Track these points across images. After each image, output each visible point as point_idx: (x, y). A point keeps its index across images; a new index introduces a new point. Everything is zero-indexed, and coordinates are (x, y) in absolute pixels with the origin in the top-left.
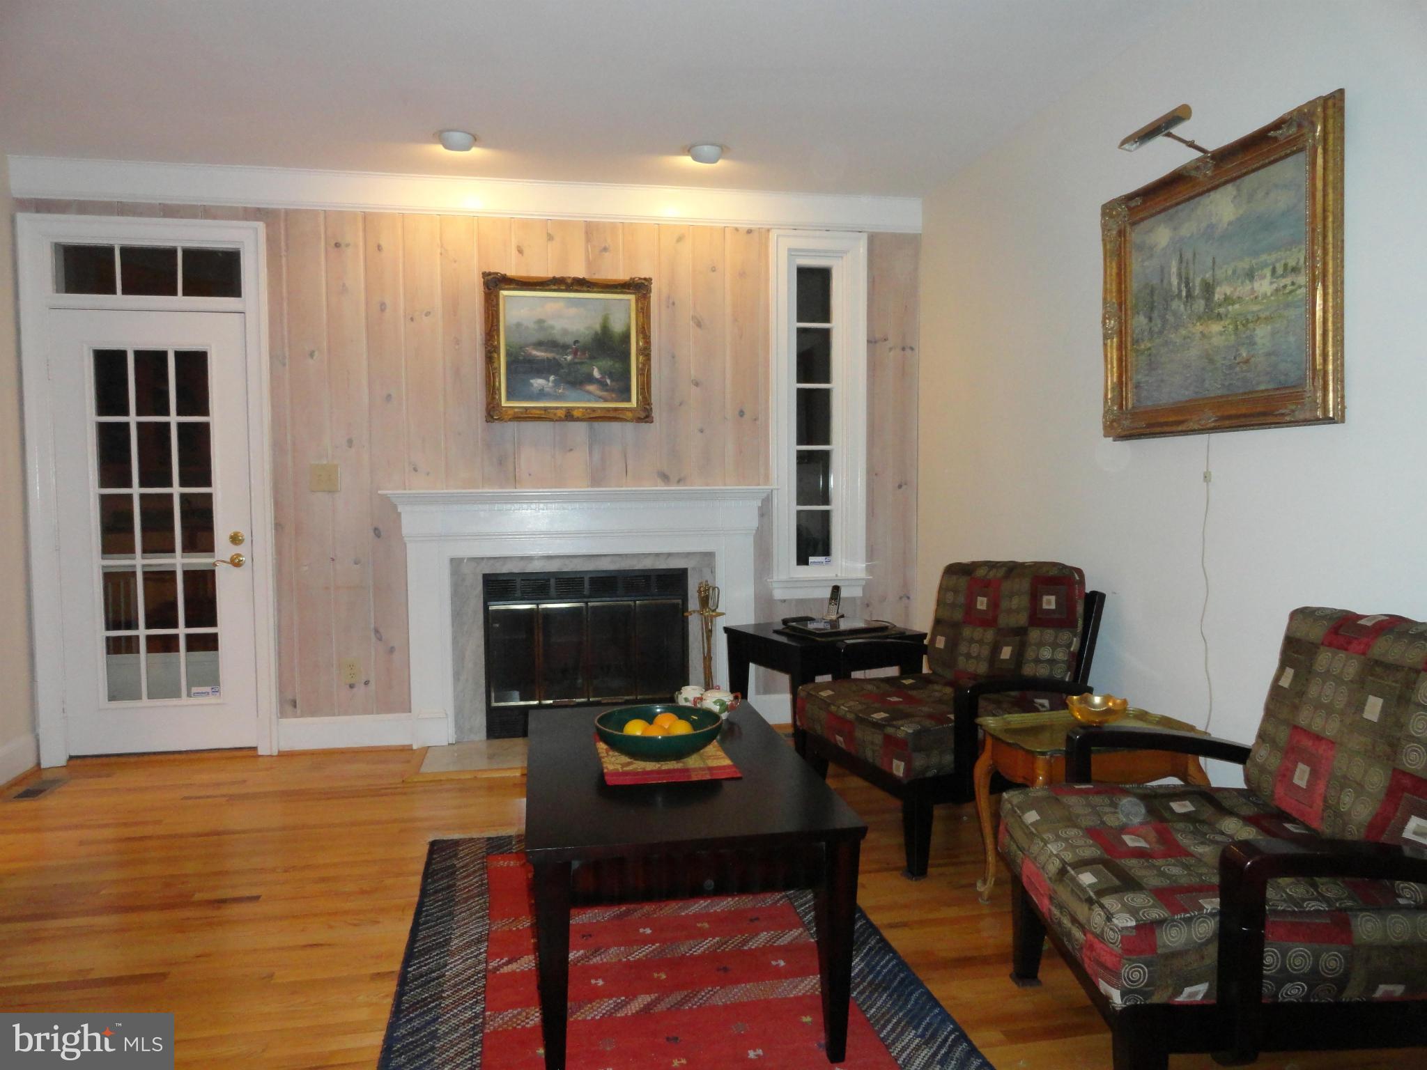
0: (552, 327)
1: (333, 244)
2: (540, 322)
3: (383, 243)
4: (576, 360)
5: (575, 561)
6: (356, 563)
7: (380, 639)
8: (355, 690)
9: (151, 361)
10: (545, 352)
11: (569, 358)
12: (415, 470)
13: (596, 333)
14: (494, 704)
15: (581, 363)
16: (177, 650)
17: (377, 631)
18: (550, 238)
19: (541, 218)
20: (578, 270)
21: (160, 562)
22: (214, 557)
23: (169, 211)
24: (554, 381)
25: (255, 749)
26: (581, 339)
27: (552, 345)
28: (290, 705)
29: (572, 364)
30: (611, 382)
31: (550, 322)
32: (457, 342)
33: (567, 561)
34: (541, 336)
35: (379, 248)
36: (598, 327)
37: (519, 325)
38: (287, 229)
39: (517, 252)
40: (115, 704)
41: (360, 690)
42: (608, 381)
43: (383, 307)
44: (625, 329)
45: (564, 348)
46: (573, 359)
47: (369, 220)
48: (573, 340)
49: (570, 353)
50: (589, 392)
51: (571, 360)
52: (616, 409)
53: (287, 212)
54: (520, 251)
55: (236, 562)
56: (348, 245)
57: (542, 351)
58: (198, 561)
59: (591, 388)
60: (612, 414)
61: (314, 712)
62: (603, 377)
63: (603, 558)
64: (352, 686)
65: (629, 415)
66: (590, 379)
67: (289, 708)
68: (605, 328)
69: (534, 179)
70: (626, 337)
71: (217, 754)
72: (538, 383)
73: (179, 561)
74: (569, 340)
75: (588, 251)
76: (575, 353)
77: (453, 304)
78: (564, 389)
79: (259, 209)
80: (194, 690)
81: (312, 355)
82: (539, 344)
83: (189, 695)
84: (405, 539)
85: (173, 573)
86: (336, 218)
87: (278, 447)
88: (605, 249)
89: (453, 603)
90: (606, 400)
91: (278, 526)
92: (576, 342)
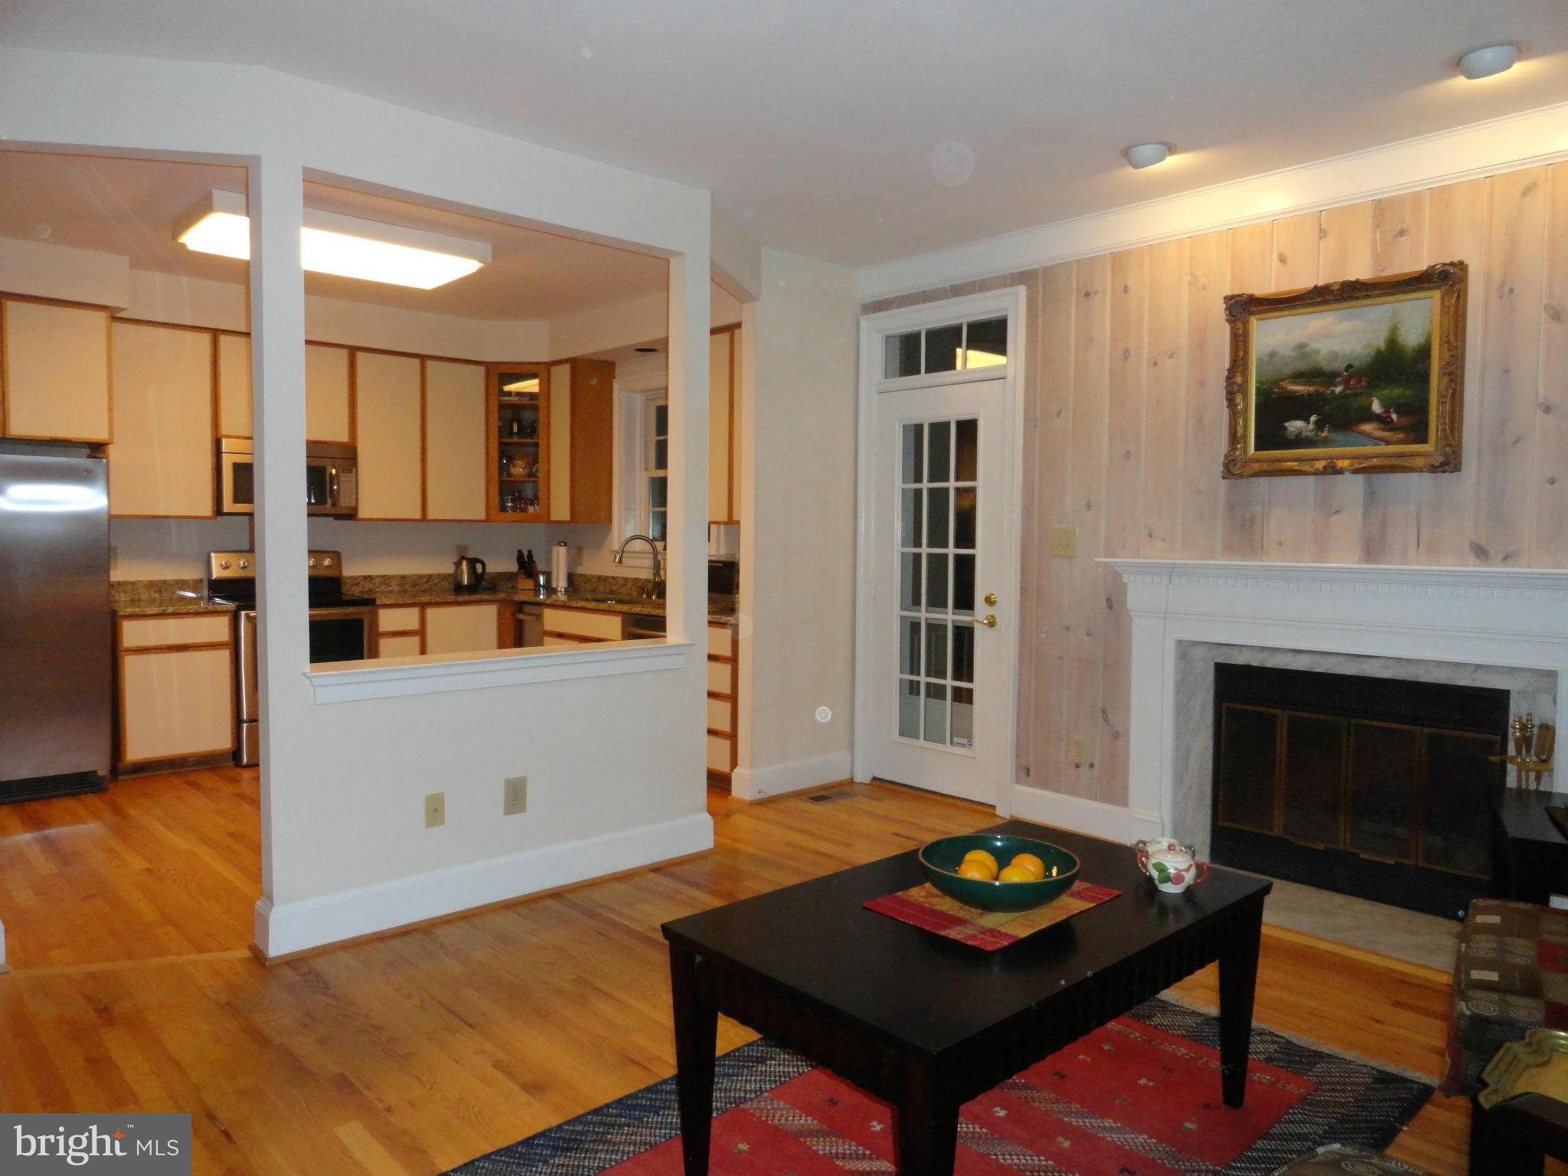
0: (1317, 352)
1: (1083, 293)
2: (1302, 346)
3: (1130, 285)
4: (1348, 392)
5: (1333, 660)
6: (1088, 635)
7: (1106, 720)
8: (1081, 770)
9: (939, 430)
10: (1305, 385)
11: (1338, 390)
12: (1150, 535)
13: (1379, 353)
14: (1220, 823)
15: (1357, 395)
16: (944, 698)
17: (1104, 712)
18: (1323, 233)
19: (1312, 211)
20: (1361, 270)
21: (937, 616)
22: (973, 616)
23: (958, 291)
24: (1316, 422)
25: (993, 807)
26: (1356, 363)
27: (1314, 375)
28: (1025, 773)
29: (1343, 396)
30: (1398, 418)
31: (1313, 346)
32: (1202, 383)
33: (1320, 659)
34: (1300, 366)
35: (1126, 289)
36: (1381, 343)
37: (1273, 355)
38: (1044, 287)
39: (1279, 262)
40: (903, 739)
41: (1084, 771)
42: (1394, 416)
43: (1126, 354)
44: (1422, 340)
45: (1330, 377)
46: (1344, 390)
47: (1119, 261)
48: (1345, 365)
49: (1340, 383)
50: (1364, 434)
51: (1340, 393)
52: (1401, 455)
53: (1046, 269)
54: (1283, 260)
55: (992, 624)
56: (1096, 293)
57: (1301, 385)
58: (963, 618)
59: (1367, 427)
60: (1393, 462)
61: (1044, 786)
62: (1387, 410)
63: (1373, 660)
64: (1078, 766)
65: (1420, 462)
66: (1369, 416)
67: (1023, 775)
68: (1392, 343)
69: (1299, 164)
70: (1424, 352)
71: (967, 804)
72: (1295, 426)
73: (950, 617)
74: (1339, 365)
75: (1376, 239)
76: (1346, 383)
77: (1200, 340)
78: (1329, 432)
79: (1022, 273)
80: (956, 740)
81: (1059, 414)
82: (1299, 376)
83: (952, 744)
84: (1131, 613)
85: (945, 627)
86: (1088, 265)
87: (1027, 509)
88: (1402, 233)
89: (1178, 692)
90: (1388, 443)
91: (1024, 590)
92: (1349, 367)
